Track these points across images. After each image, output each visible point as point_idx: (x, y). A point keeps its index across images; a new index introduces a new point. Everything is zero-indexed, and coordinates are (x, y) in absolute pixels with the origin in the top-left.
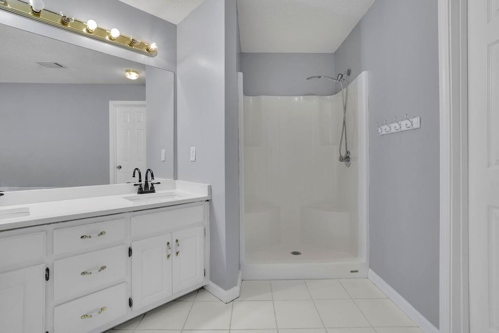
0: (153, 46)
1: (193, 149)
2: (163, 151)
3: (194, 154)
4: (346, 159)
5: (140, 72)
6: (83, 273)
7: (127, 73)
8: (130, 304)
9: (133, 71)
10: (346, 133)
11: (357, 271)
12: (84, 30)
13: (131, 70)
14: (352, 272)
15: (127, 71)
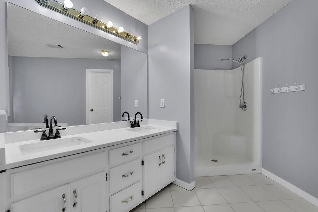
0: (139, 38)
1: (163, 100)
2: (136, 101)
3: (164, 104)
4: (244, 106)
5: (110, 52)
6: (123, 176)
7: (103, 53)
8: (143, 194)
9: (106, 51)
10: (243, 92)
11: (255, 170)
12: (103, 27)
13: (105, 50)
14: (253, 170)
15: (102, 51)
